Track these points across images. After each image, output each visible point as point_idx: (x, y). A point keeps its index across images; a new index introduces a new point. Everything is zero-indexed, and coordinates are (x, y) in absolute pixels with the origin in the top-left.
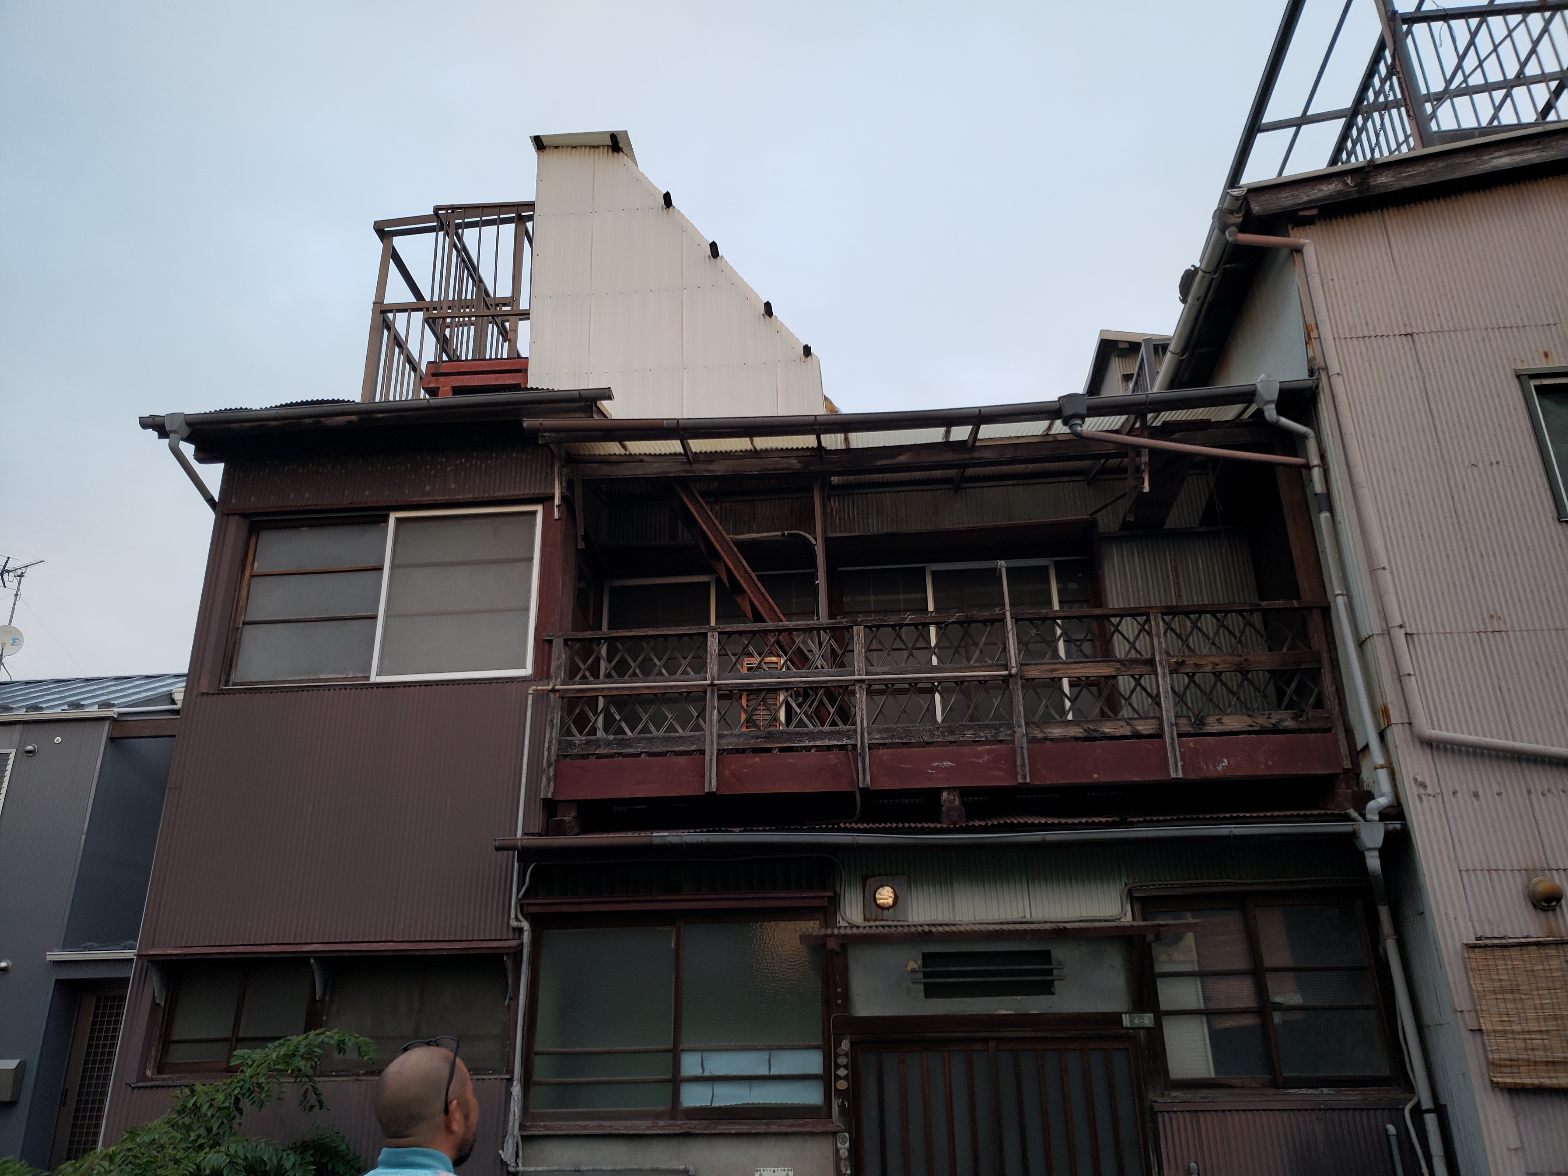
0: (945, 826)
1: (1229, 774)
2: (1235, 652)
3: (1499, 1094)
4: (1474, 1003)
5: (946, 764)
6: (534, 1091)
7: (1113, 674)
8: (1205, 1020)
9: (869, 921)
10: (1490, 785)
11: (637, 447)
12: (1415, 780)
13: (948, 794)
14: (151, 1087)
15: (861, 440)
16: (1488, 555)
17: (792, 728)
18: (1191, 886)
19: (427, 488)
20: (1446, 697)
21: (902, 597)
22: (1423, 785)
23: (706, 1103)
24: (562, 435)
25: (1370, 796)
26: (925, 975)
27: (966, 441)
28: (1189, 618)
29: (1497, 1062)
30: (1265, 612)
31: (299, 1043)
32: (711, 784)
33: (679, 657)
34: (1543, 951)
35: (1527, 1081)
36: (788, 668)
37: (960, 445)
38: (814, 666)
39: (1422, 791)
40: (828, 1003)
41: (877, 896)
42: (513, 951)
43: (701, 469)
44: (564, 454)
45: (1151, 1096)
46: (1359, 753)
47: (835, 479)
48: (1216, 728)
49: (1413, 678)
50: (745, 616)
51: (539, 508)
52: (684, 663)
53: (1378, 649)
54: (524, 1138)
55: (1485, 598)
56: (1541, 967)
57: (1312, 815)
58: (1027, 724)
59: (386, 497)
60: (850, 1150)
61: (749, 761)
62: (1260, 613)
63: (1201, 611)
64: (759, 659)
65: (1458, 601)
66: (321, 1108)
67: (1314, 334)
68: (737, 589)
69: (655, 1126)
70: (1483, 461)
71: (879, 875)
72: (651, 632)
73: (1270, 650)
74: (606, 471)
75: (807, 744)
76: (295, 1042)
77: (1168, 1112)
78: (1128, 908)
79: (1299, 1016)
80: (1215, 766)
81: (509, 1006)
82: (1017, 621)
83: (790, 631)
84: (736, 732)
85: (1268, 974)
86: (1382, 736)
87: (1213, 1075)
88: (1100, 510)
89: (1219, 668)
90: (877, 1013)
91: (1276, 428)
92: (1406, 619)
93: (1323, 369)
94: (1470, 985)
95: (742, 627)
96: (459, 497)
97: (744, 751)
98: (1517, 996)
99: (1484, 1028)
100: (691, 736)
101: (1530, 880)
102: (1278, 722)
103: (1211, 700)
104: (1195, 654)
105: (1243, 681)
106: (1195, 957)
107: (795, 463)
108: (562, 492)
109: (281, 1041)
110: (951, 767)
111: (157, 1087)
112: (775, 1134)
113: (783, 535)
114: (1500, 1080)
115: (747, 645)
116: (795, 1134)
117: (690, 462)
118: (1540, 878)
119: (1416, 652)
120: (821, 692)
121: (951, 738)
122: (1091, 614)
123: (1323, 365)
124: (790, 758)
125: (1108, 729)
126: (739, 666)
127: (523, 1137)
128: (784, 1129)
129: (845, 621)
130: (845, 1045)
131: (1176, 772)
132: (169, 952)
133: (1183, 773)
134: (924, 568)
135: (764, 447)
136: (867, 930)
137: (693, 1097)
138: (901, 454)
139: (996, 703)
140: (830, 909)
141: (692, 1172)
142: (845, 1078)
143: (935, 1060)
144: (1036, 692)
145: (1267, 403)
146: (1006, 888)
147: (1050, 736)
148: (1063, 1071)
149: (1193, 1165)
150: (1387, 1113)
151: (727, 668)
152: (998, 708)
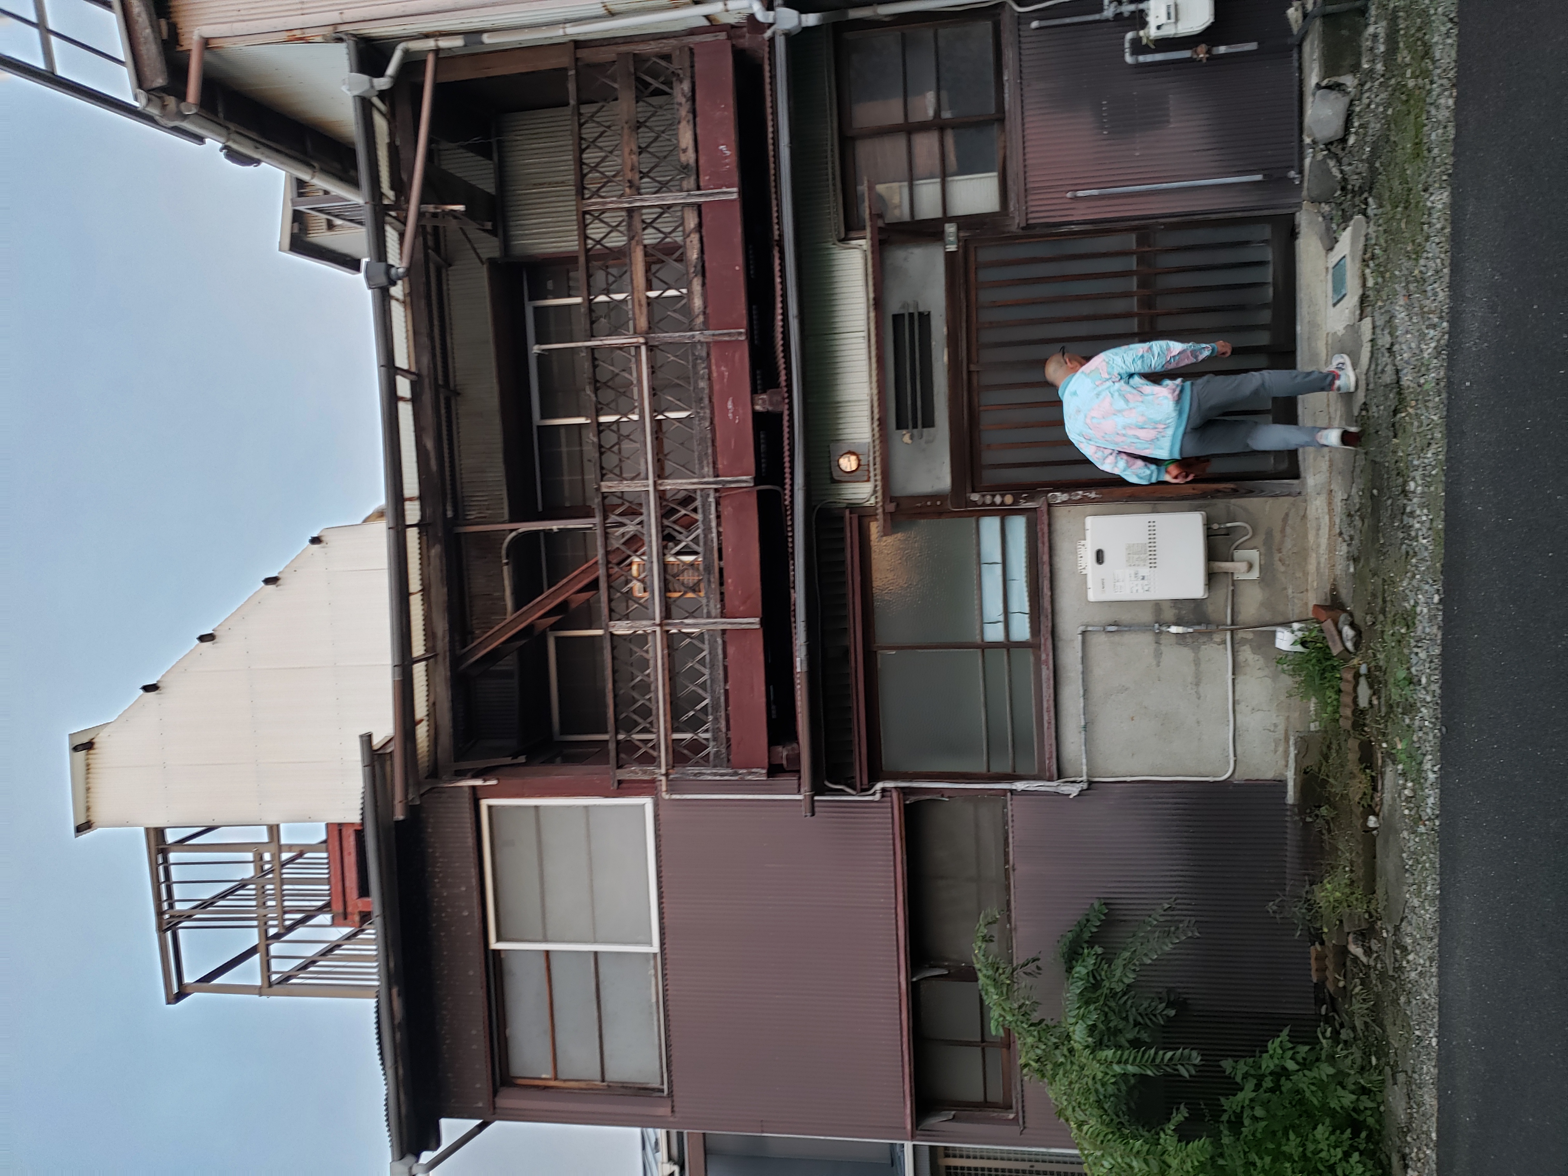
0: (786, 407)
1: (733, 144)
2: (619, 132)
5: (730, 405)
6: (1020, 771)
7: (642, 247)
8: (950, 179)
9: (869, 477)
11: (421, 709)
13: (758, 404)
14: (1024, 1112)
15: (411, 486)
17: (700, 549)
19: (466, 913)
21: (564, 449)
23: (1026, 619)
24: (411, 781)
25: (752, 17)
26: (915, 426)
27: (412, 381)
28: (586, 175)
30: (581, 102)
31: (985, 976)
32: (754, 622)
33: (633, 658)
36: (643, 554)
37: (416, 387)
38: (641, 530)
40: (940, 513)
41: (848, 470)
42: (901, 795)
43: (442, 644)
44: (430, 779)
45: (1014, 228)
46: (713, 24)
47: (450, 514)
48: (689, 157)
50: (590, 597)
51: (485, 803)
52: (639, 653)
54: (1060, 777)
57: (770, 71)
58: (691, 330)
59: (475, 955)
60: (1063, 492)
61: (731, 588)
62: (582, 107)
63: (580, 163)
64: (634, 581)
66: (1038, 959)
67: (298, 34)
68: (563, 607)
69: (1047, 661)
71: (830, 468)
72: (610, 686)
73: (616, 99)
74: (446, 738)
75: (715, 535)
76: (985, 979)
77: (1027, 214)
78: (854, 243)
79: (944, 95)
80: (726, 158)
81: (949, 797)
82: (593, 336)
83: (607, 553)
84: (704, 601)
85: (910, 121)
87: (995, 174)
88: (477, 254)
89: (635, 148)
90: (947, 469)
91: (398, 78)
93: (336, 28)
95: (604, 597)
96: (474, 881)
97: (722, 594)
100: (709, 644)
102: (685, 96)
103: (665, 157)
104: (622, 170)
105: (647, 127)
106: (895, 185)
107: (436, 551)
108: (470, 778)
109: (983, 993)
110: (733, 402)
111: (1023, 1107)
112: (1051, 557)
113: (507, 564)
115: (622, 593)
116: (1050, 540)
117: (435, 656)
120: (666, 522)
121: (706, 401)
122: (584, 265)
123: (332, 28)
124: (728, 551)
125: (694, 255)
126: (642, 601)
128: (1046, 549)
129: (596, 501)
130: (975, 497)
131: (733, 193)
132: (908, 1111)
133: (733, 187)
134: (539, 427)
135: (419, 582)
136: (879, 477)
137: (1021, 630)
138: (425, 446)
139: (672, 358)
140: (861, 513)
141: (1082, 628)
142: (1003, 496)
143: (987, 419)
144: (661, 320)
145: (372, 86)
146: (839, 354)
147: (701, 309)
148: (995, 305)
149: (1069, 195)
150: (1022, 27)
151: (644, 612)
152: (676, 356)
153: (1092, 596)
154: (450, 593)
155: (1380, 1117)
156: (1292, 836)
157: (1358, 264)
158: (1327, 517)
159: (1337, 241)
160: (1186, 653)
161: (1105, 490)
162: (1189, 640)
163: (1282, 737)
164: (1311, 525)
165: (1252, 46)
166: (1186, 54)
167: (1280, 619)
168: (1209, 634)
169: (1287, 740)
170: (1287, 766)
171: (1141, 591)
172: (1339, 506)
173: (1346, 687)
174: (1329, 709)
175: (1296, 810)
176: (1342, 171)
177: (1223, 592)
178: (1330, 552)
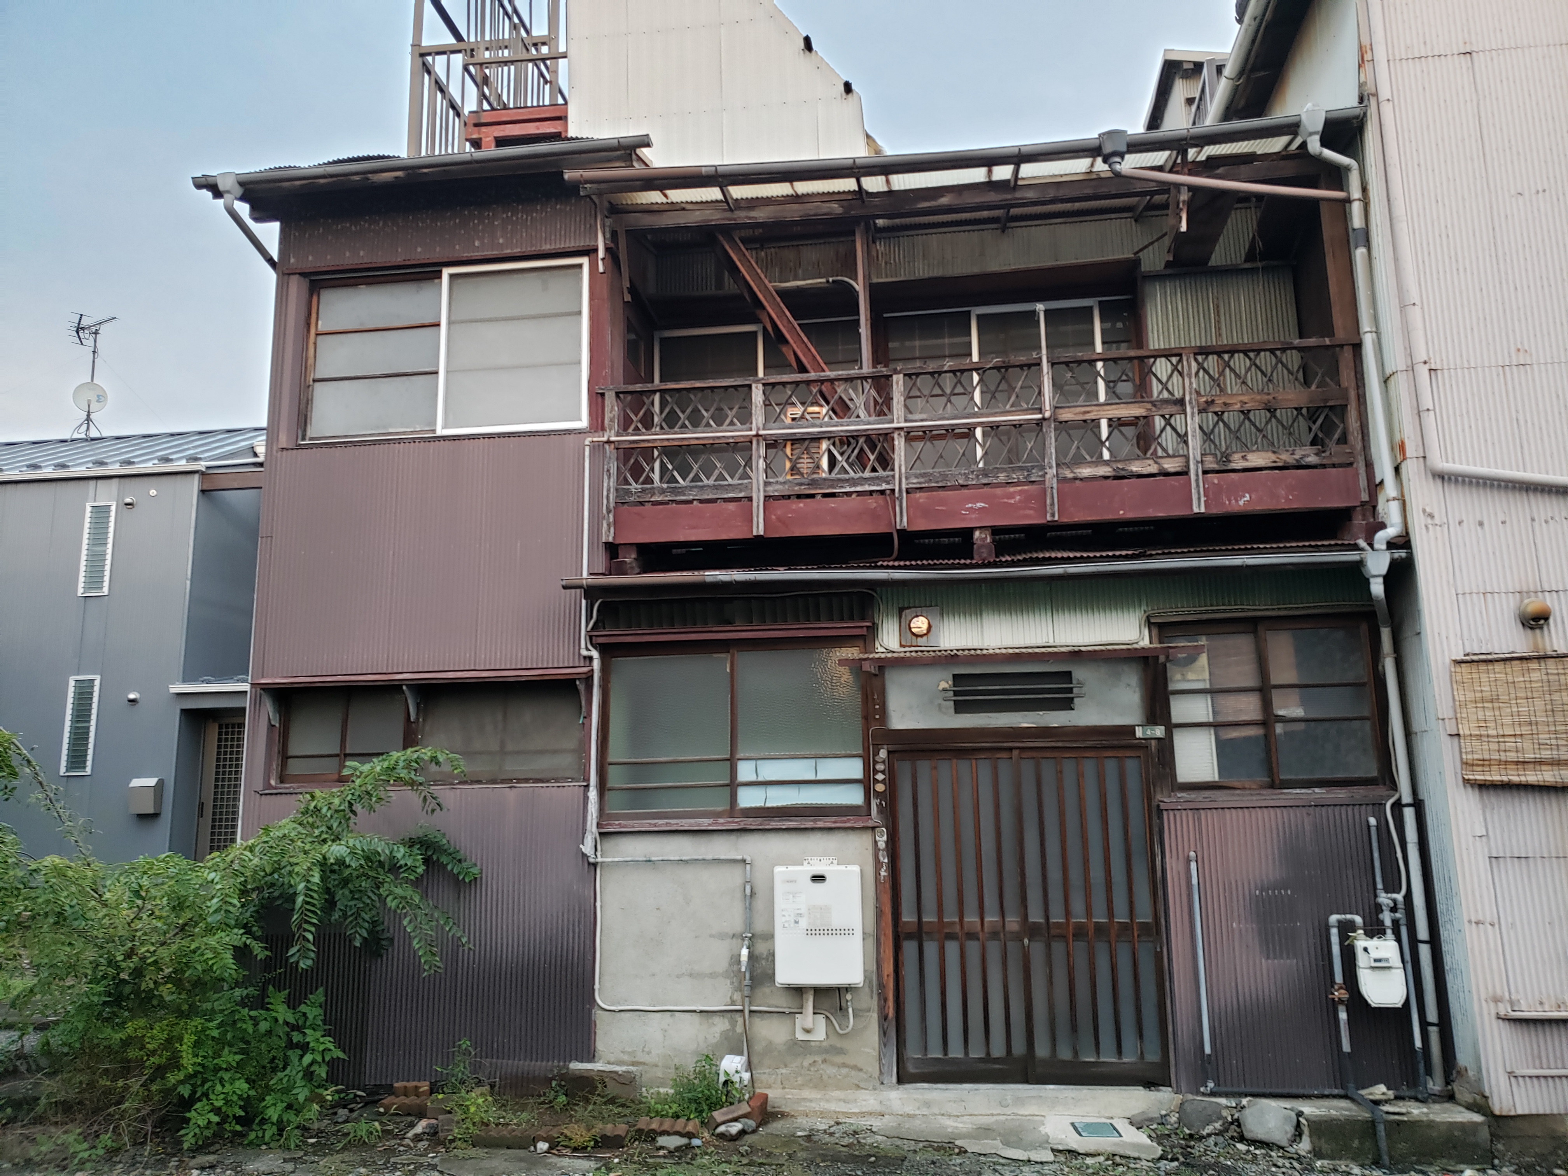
0: (977, 563)
1: (1250, 508)
2: (1266, 390)
3: (1469, 789)
4: (1455, 711)
5: (980, 505)
6: (608, 795)
7: (1148, 414)
8: (1212, 732)
9: (904, 647)
10: (1496, 514)
11: (677, 195)
12: (1424, 511)
13: (981, 533)
14: (276, 794)
15: (902, 182)
16: (1522, 287)
17: (833, 475)
18: (1207, 612)
19: (477, 243)
20: (1463, 431)
21: (947, 341)
22: (1431, 516)
23: (760, 804)
24: (603, 186)
25: (1383, 526)
26: (956, 693)
27: (1008, 181)
28: (1222, 358)
29: (1470, 762)
30: (1297, 351)
31: (399, 758)
32: (759, 529)
33: (726, 408)
34: (1525, 665)
35: (1497, 778)
36: (831, 418)
37: (1003, 185)
38: (855, 414)
39: (1429, 521)
40: (867, 718)
41: (912, 625)
42: (584, 676)
43: (742, 216)
44: (606, 204)
45: (1159, 797)
46: (1375, 487)
47: (880, 222)
48: (1239, 464)
49: (1432, 413)
50: (791, 366)
51: (585, 261)
52: (731, 414)
53: (1401, 386)
55: (1514, 331)
56: (1522, 679)
57: (1323, 546)
58: (1058, 465)
59: (437, 254)
60: (887, 843)
61: (794, 507)
63: (1234, 351)
64: (803, 409)
65: (1487, 336)
67: (1368, 57)
68: (782, 340)
69: (715, 823)
70: (1530, 189)
71: (915, 607)
72: (698, 384)
73: (1300, 387)
74: (648, 221)
75: (848, 489)
76: (395, 758)
77: (1173, 810)
78: (1146, 632)
79: (1300, 727)
80: (1237, 501)
81: (583, 724)
82: (1053, 364)
83: (832, 381)
84: (781, 479)
85: (1273, 691)
86: (1397, 469)
87: (1217, 779)
88: (1143, 249)
89: (1247, 407)
90: (912, 726)
91: (1321, 161)
92: (1431, 355)
93: (1373, 95)
94: (1453, 695)
95: (785, 378)
96: (508, 252)
97: (789, 497)
98: (1496, 705)
99: (1461, 733)
100: (739, 484)
101: (1522, 601)
102: (1302, 458)
103: (1238, 438)
104: (1226, 394)
105: (1270, 419)
106: (1206, 675)
107: (836, 208)
108: (605, 244)
109: (384, 756)
110: (984, 507)
111: (280, 794)
112: (821, 829)
113: (828, 282)
114: (1471, 777)
115: (790, 396)
116: (838, 829)
117: (731, 210)
118: (1533, 599)
119: (1438, 387)
120: (862, 440)
121: (985, 481)
122: (1133, 355)
123: (1373, 91)
124: (832, 503)
125: (1136, 467)
126: (782, 417)
127: (601, 834)
128: (829, 825)
129: (885, 371)
130: (883, 754)
131: (1199, 507)
132: (280, 681)
133: (1206, 508)
134: (969, 312)
135: (805, 192)
136: (902, 655)
137: (748, 799)
138: (943, 196)
139: (1029, 446)
140: (869, 637)
141: (748, 860)
142: (883, 782)
143: (963, 766)
144: (1069, 435)
145: (1311, 134)
146: (1031, 616)
147: (1080, 476)
148: (1080, 776)
149: (1192, 854)
150: (1370, 808)
151: (771, 418)
152: (1031, 450)
153: (778, 869)
154: (794, 223)
155: (255, 1145)
156: (539, 1066)
157: (1111, 1149)
158: (857, 1110)
159: (1138, 1128)
160: (723, 965)
161: (888, 886)
162: (735, 968)
163: (636, 1059)
164: (850, 1094)
165: (1346, 1047)
166: (1339, 978)
167: (755, 1060)
168: (739, 989)
169: (633, 1064)
170: (609, 1063)
171: (784, 919)
172: (865, 1123)
173: (680, 1125)
174: (659, 1107)
175: (564, 1071)
176: (1209, 1135)
177: (783, 1003)
178: (822, 1112)
